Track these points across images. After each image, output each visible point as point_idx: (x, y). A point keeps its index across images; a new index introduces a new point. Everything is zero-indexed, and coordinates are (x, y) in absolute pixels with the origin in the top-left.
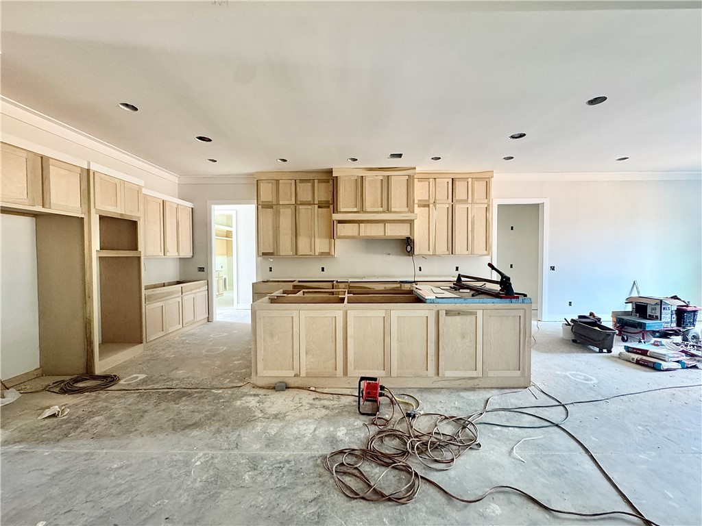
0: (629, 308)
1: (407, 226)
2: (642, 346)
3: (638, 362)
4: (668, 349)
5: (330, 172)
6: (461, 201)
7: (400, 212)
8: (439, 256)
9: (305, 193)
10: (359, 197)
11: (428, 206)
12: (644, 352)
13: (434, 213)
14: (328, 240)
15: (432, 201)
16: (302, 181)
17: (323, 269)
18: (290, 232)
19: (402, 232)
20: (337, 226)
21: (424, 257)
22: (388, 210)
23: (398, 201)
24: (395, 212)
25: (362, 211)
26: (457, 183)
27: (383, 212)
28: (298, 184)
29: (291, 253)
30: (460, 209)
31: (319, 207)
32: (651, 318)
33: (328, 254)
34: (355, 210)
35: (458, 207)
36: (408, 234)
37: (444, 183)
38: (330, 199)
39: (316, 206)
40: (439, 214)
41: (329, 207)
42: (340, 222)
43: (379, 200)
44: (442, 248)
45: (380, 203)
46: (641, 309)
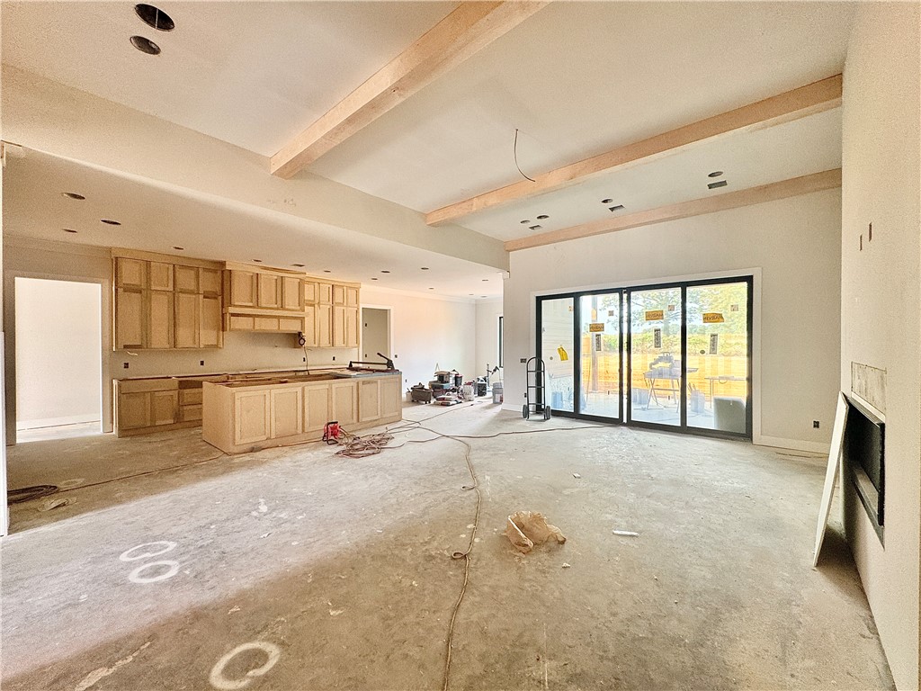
0: (436, 379)
1: (299, 322)
2: (443, 396)
3: (442, 405)
4: (453, 397)
5: (223, 264)
6: (339, 304)
7: (293, 310)
8: (323, 348)
9: (186, 280)
10: (254, 294)
11: (314, 305)
12: (443, 399)
13: (318, 313)
14: (215, 332)
15: (317, 301)
16: (183, 267)
17: (202, 363)
18: (166, 323)
19: (294, 327)
20: (230, 319)
21: (310, 349)
22: (282, 307)
23: (291, 301)
24: (288, 310)
25: (258, 306)
26: (336, 289)
27: (277, 309)
28: (177, 269)
29: (168, 346)
30: (338, 309)
31: (204, 297)
32: (446, 382)
33: (216, 346)
34: (251, 304)
35: (336, 308)
36: (299, 330)
37: (326, 287)
38: (218, 289)
39: (201, 297)
40: (323, 313)
41: (216, 298)
42: (233, 315)
43: (274, 296)
44: (325, 341)
45: (274, 300)
46: (442, 378)
